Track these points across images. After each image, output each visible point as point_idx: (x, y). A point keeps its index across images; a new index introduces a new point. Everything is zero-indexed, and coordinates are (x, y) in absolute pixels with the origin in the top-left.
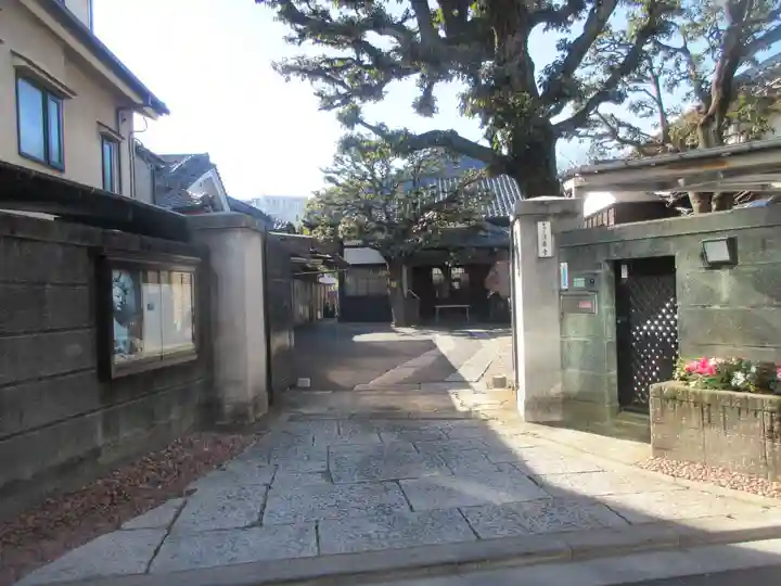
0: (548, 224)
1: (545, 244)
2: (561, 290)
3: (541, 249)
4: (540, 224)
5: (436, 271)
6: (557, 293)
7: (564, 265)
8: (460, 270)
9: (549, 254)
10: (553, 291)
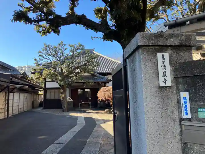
0: (167, 55)
1: (164, 74)
2: (182, 120)
3: (161, 79)
4: (159, 55)
5: (79, 90)
6: (177, 122)
7: (185, 95)
8: (88, 90)
9: (169, 84)
10: (174, 120)
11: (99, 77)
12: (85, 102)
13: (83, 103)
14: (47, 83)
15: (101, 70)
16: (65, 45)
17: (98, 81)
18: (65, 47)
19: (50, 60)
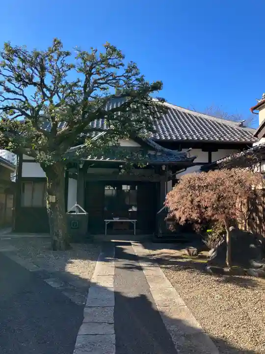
11: (162, 151)
12: (121, 217)
13: (116, 220)
14: (24, 164)
15: (164, 133)
16: (68, 54)
17: (159, 160)
18: (69, 60)
19: (23, 95)
